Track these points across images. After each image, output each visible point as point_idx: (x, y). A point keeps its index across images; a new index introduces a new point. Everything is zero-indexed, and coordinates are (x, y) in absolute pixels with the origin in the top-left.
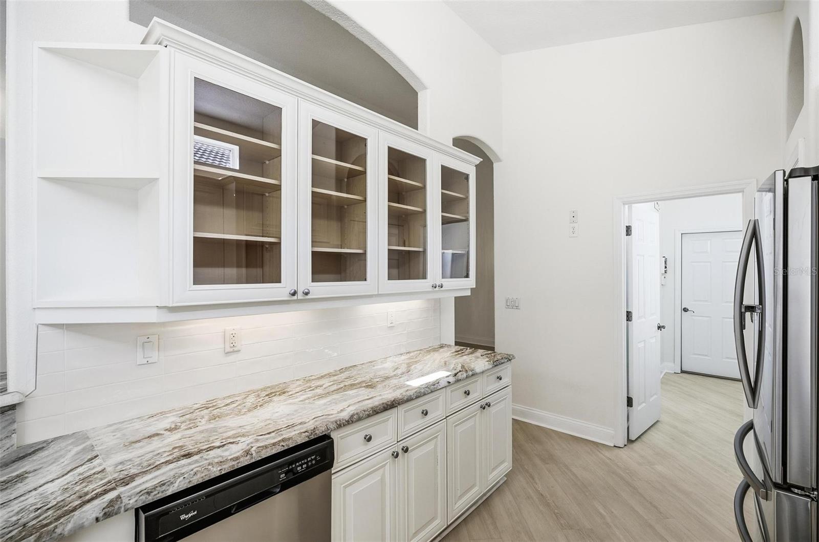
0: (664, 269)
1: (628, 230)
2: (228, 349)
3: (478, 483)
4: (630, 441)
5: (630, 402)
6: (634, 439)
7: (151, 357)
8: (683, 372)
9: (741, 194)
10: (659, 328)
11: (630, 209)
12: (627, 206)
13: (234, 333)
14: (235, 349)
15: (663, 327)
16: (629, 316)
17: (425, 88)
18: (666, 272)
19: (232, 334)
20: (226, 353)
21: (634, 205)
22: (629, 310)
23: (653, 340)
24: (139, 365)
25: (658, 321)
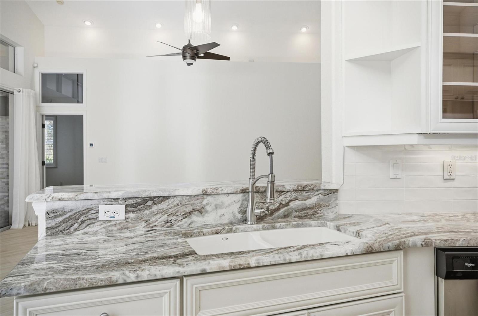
2: (446, 177)
7: (398, 174)
13: (451, 164)
14: (452, 177)
19: (449, 165)
20: (444, 180)
24: (391, 178)
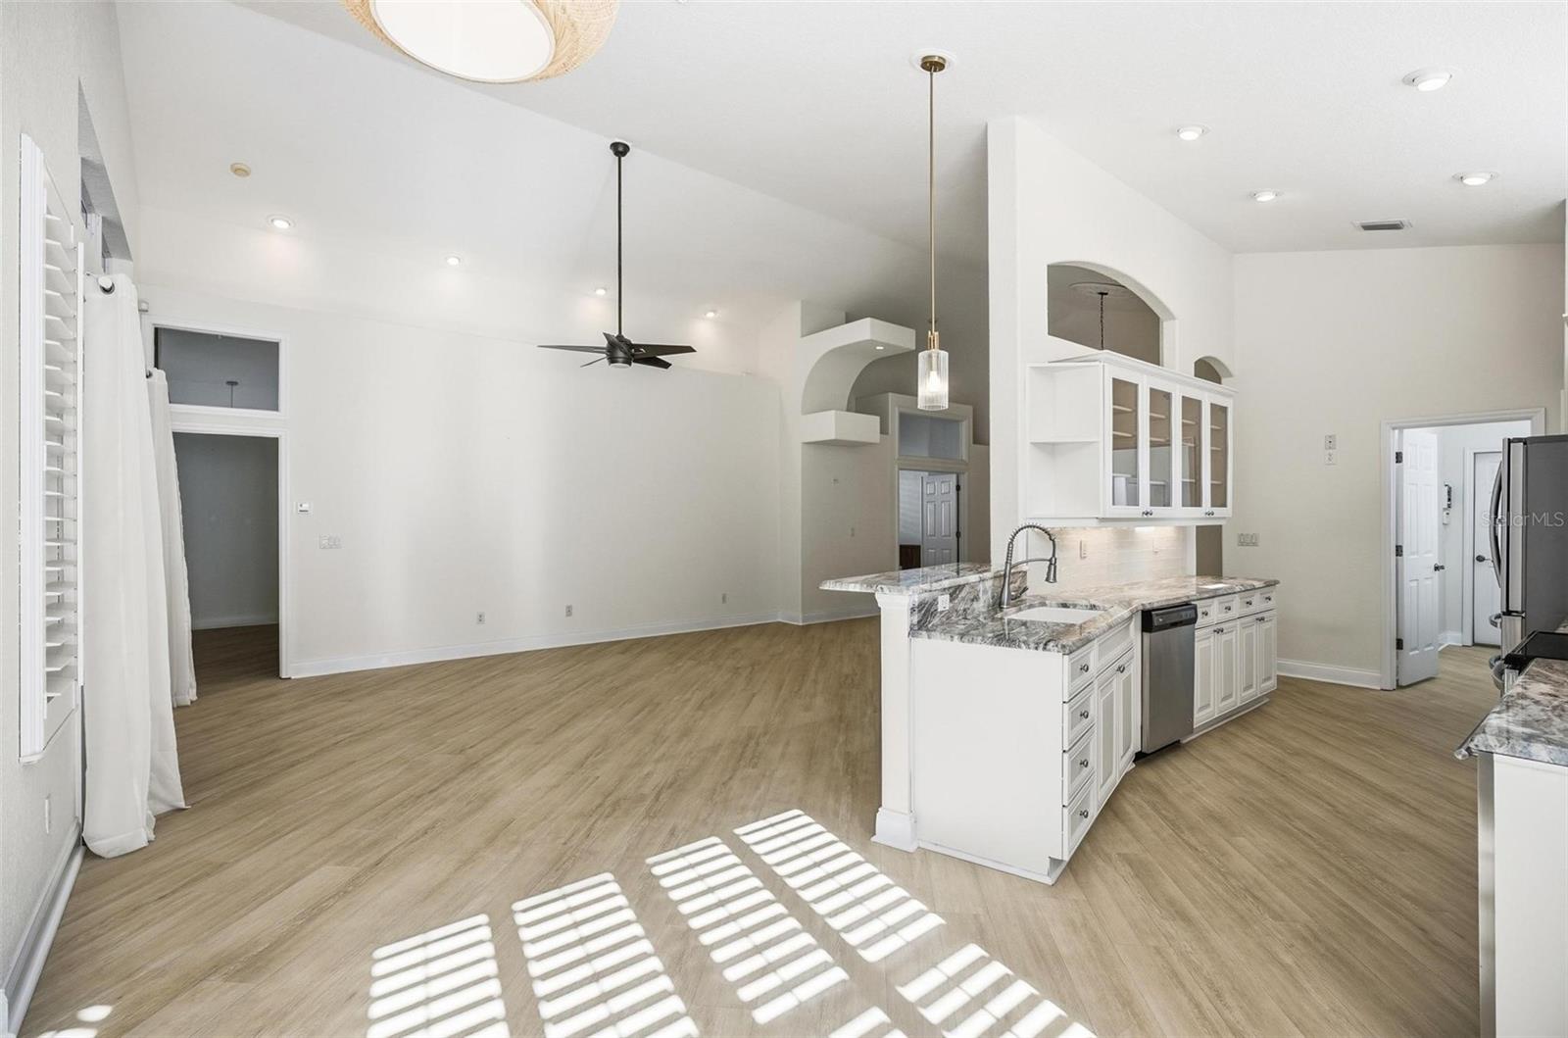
0: (1446, 503)
1: (1399, 457)
3: (1254, 686)
4: (1399, 687)
5: (1400, 644)
6: (1404, 684)
8: (1475, 644)
9: (1529, 421)
10: (1437, 568)
11: (1401, 433)
12: (1397, 431)
15: (1442, 567)
16: (1399, 551)
17: (1172, 317)
18: (1449, 506)
21: (1405, 431)
22: (1399, 544)
23: (1429, 582)
25: (1434, 559)
